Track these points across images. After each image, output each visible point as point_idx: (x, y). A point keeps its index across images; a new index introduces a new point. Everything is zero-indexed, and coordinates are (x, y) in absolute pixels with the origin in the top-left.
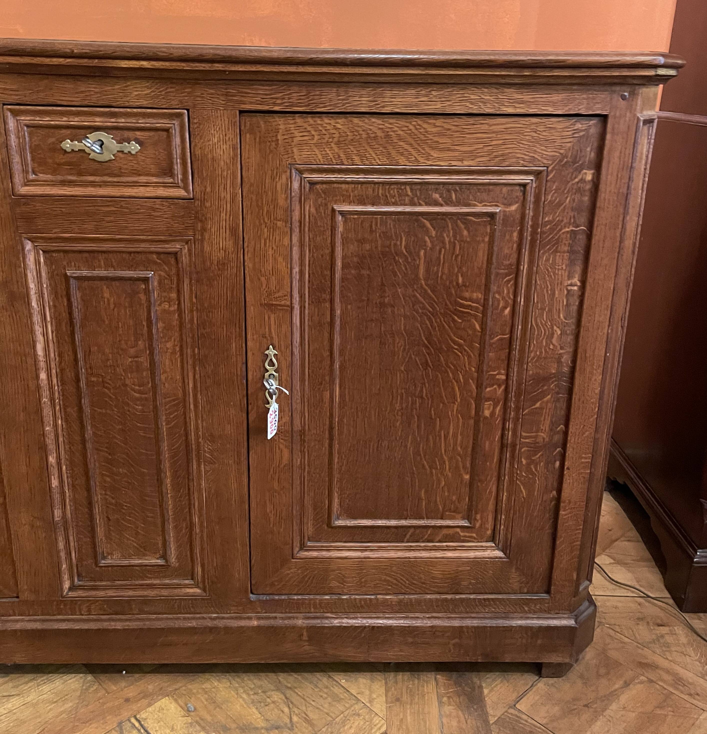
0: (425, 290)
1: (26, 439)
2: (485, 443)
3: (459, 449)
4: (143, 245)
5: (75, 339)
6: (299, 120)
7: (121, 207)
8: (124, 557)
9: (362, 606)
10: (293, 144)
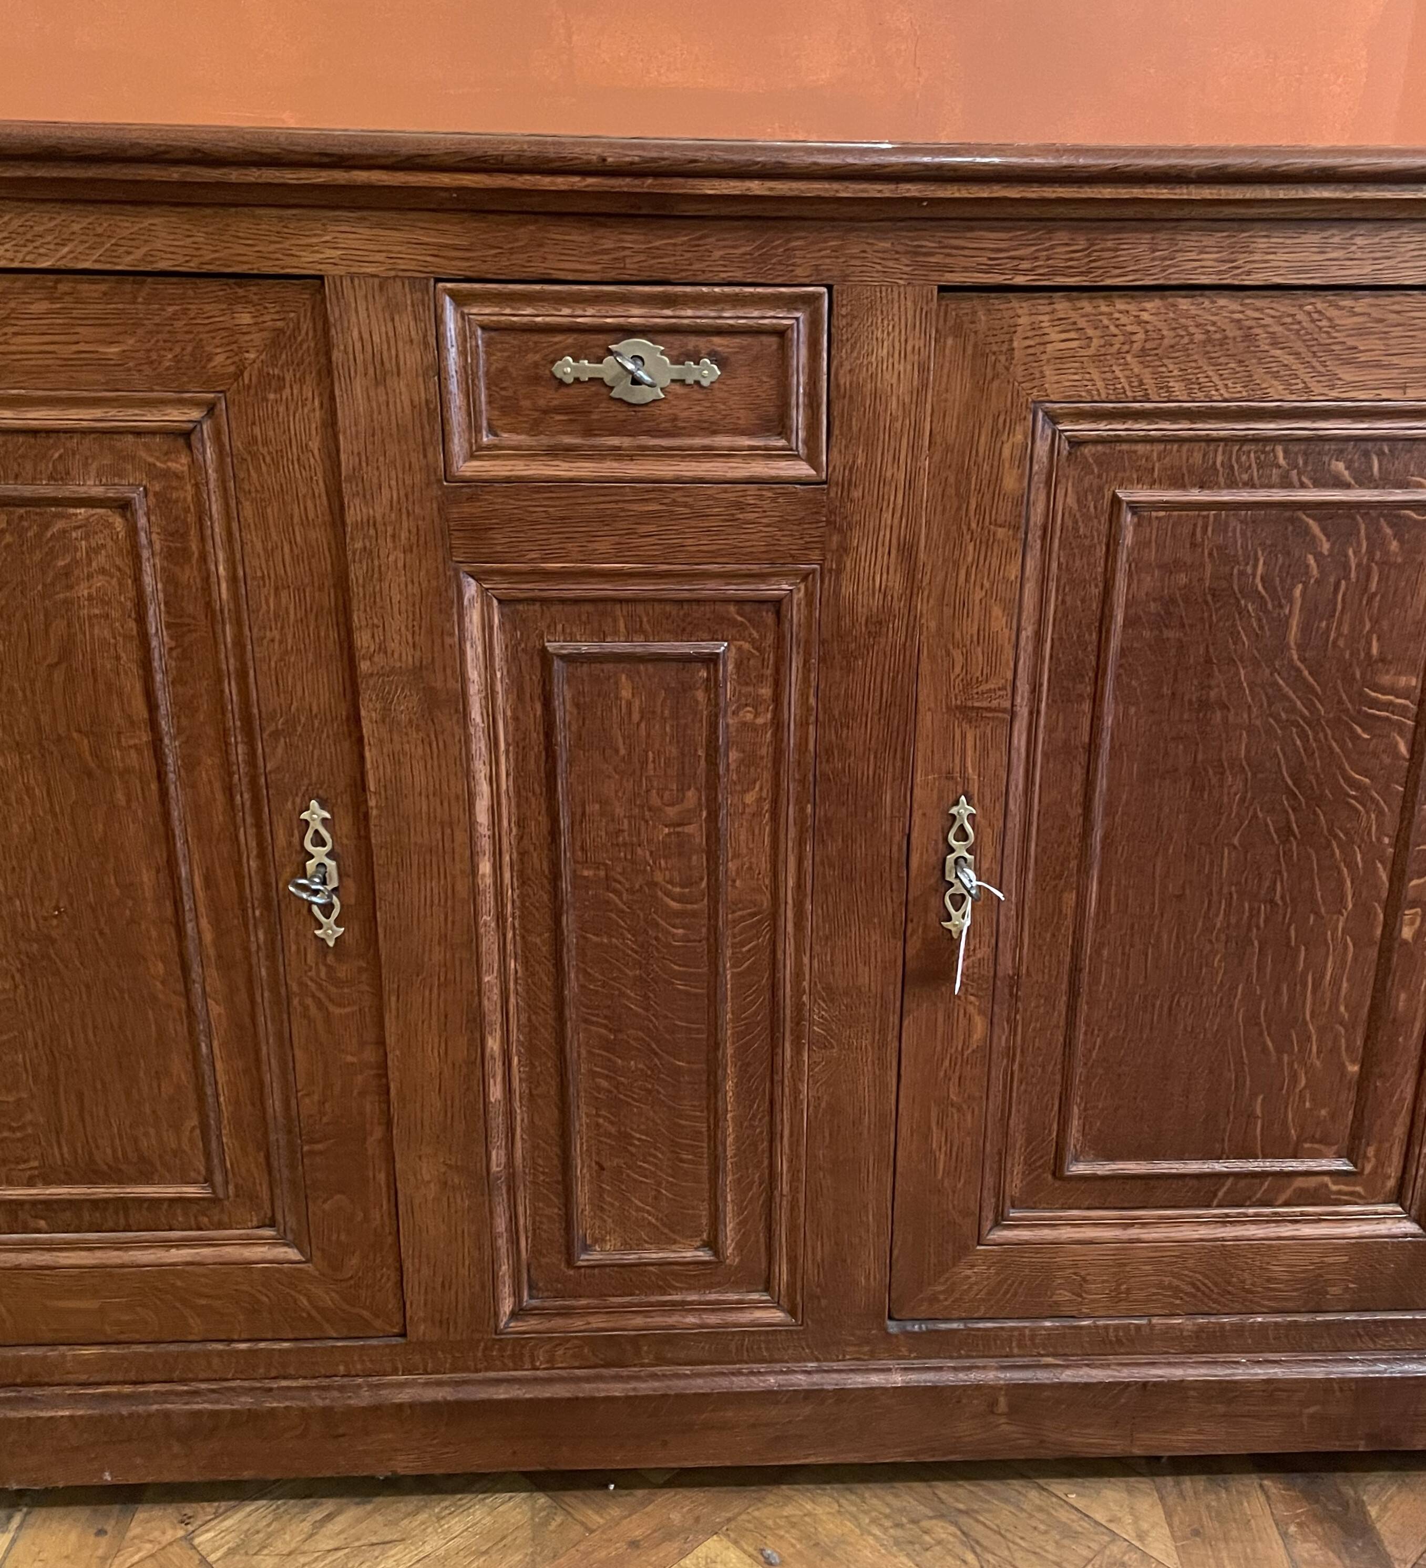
0: (1298, 670)
1: (442, 1006)
2: (1398, 996)
3: (1342, 1009)
4: (712, 584)
5: (556, 790)
6: (1062, 306)
7: (674, 503)
8: (627, 1246)
9: (1119, 1341)
10: (1044, 357)
